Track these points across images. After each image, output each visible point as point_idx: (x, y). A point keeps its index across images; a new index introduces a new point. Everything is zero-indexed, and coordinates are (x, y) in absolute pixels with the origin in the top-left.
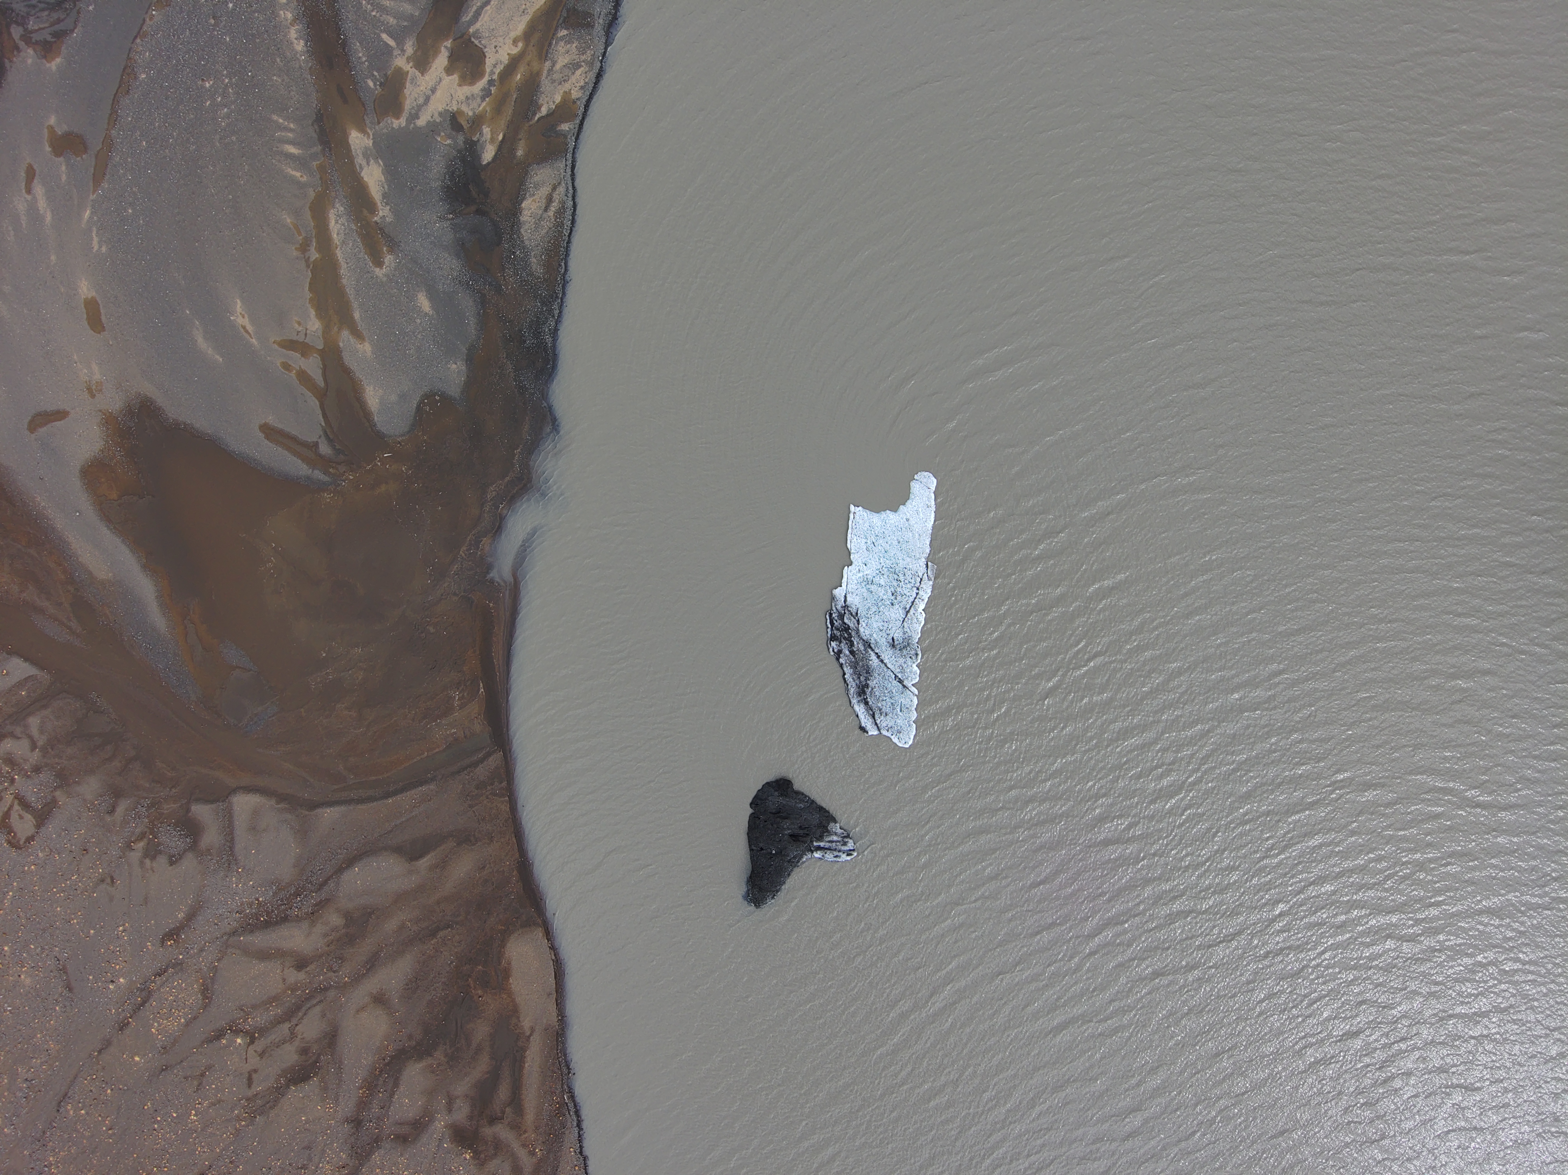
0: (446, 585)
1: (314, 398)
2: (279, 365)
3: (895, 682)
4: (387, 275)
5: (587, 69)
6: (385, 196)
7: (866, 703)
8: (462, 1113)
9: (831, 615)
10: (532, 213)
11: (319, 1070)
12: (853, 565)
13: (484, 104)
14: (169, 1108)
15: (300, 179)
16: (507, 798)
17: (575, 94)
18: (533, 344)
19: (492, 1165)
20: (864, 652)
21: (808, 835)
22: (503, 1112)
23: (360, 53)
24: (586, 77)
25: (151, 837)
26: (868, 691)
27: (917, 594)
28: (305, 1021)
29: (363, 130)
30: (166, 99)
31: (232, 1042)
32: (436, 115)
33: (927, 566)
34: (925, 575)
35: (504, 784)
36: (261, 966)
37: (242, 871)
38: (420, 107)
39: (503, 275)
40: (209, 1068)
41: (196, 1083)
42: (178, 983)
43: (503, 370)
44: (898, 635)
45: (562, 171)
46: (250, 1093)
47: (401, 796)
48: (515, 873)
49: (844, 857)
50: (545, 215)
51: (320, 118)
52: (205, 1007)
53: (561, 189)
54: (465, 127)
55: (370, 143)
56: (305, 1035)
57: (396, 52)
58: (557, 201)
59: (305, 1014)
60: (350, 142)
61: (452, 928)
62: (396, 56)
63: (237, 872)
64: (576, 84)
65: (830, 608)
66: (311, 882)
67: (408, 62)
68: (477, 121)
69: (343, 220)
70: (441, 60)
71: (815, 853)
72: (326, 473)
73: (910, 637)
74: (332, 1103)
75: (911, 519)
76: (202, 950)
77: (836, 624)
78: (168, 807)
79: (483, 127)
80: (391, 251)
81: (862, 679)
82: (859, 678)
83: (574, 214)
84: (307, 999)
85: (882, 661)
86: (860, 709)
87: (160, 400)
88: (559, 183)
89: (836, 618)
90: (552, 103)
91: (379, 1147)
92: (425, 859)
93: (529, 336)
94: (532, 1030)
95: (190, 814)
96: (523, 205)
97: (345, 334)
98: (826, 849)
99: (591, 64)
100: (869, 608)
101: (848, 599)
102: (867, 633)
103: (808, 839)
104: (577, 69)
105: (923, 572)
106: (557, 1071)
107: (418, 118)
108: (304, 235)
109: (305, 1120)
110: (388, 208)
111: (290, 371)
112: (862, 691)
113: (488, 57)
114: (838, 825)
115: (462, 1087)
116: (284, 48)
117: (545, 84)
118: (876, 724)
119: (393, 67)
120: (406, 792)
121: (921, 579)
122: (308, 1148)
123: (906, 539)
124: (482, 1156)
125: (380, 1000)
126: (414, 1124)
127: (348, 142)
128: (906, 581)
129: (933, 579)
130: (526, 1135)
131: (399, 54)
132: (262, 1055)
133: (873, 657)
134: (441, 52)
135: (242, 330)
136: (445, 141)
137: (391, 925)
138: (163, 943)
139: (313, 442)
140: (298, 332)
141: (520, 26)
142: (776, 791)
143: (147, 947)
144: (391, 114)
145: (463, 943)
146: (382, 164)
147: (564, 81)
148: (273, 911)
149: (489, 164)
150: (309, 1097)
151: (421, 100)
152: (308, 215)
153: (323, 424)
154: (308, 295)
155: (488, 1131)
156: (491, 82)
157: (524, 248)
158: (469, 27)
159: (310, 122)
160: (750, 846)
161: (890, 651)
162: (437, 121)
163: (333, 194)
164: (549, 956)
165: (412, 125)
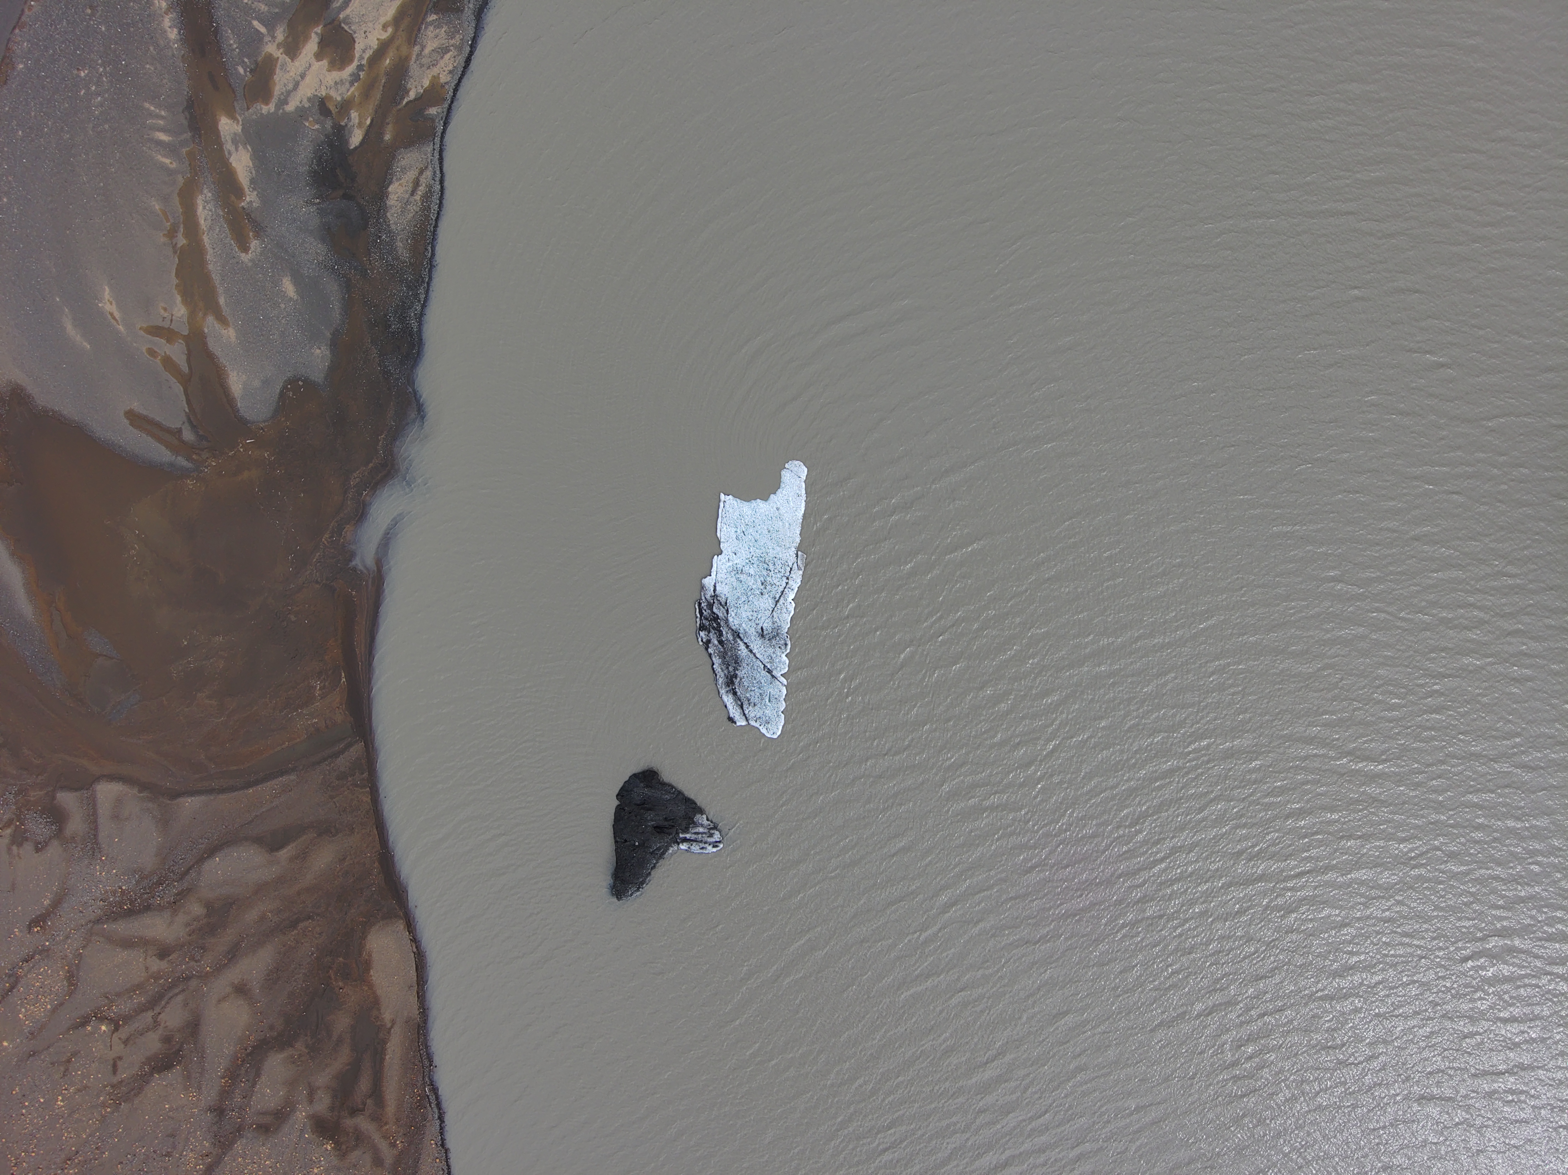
0: (308, 572)
1: (178, 384)
2: (144, 351)
3: (764, 672)
4: (251, 260)
5: (456, 53)
6: (252, 181)
7: (735, 693)
8: (323, 1104)
9: (700, 604)
10: (398, 197)
11: (182, 1058)
12: (723, 554)
13: (353, 89)
14: (37, 1093)
15: (170, 165)
16: (368, 789)
17: (444, 78)
18: (398, 328)
19: (354, 1156)
20: (733, 642)
21: (673, 826)
22: (364, 1104)
23: (231, 41)
24: (455, 61)
25: (18, 823)
26: (737, 681)
27: (787, 583)
28: (167, 1010)
29: (232, 117)
30: (43, 88)
31: (97, 1029)
32: (305, 100)
33: (797, 556)
34: (795, 564)
35: (366, 775)
36: (122, 955)
37: (106, 859)
38: (289, 93)
39: (369, 260)
40: (75, 1054)
41: (62, 1069)
42: (45, 969)
43: (367, 355)
44: (767, 625)
45: (429, 155)
46: (115, 1080)
47: (261, 786)
48: (376, 865)
49: (710, 849)
50: (412, 199)
51: (191, 105)
52: (71, 994)
53: (428, 173)
54: (333, 112)
55: (238, 129)
56: (167, 1024)
57: (267, 39)
58: (424, 185)
59: (168, 1003)
60: (220, 128)
61: (313, 920)
62: (266, 43)
63: (101, 859)
64: (445, 68)
65: (698, 598)
66: (173, 871)
68: (345, 106)
69: (210, 206)
70: (312, 46)
71: (681, 845)
72: (189, 458)
73: (779, 627)
74: (195, 1092)
75: (781, 508)
76: (67, 937)
77: (705, 613)
78: (35, 795)
79: (352, 111)
80: (257, 236)
81: (731, 669)
82: (728, 668)
83: (441, 198)
84: (170, 988)
85: (751, 651)
86: (728, 699)
87: (32, 388)
88: (426, 167)
89: (705, 608)
90: (420, 87)
91: (241, 1136)
92: (285, 850)
93: (394, 320)
94: (393, 1022)
95: (55, 802)
96: (390, 189)
97: (210, 319)
98: (692, 840)
99: (460, 49)
100: (739, 598)
101: (718, 588)
102: (736, 622)
103: (674, 831)
104: (446, 53)
105: (793, 561)
106: (417, 1063)
107: (287, 104)
108: (172, 221)
109: (168, 1108)
110: (255, 193)
111: (155, 357)
112: (731, 681)
113: (357, 42)
114: (704, 816)
115: (323, 1079)
116: (157, 35)
117: (413, 66)
118: (744, 714)
119: (263, 53)
120: (267, 782)
121: (791, 569)
122: (172, 1136)
123: (776, 528)
124: (344, 1147)
125: (241, 990)
126: (277, 1114)
127: (218, 129)
128: (777, 571)
129: (803, 569)
130: (388, 1127)
131: (270, 41)
132: (126, 1042)
133: (742, 647)
134: (311, 37)
135: (109, 316)
136: (313, 127)
137: (252, 915)
138: (30, 929)
139: (177, 428)
140: (164, 318)
141: (390, 12)
142: (642, 782)
143: (14, 933)
145: (324, 934)
146: (250, 149)
147: (433, 65)
148: (136, 900)
149: (356, 148)
150: (171, 1085)
151: (290, 86)
152: (176, 200)
153: (187, 410)
154: (175, 281)
155: (349, 1123)
156: (360, 67)
157: (390, 232)
158: (339, 13)
160: (615, 837)
161: (759, 641)
162: (306, 106)
163: (202, 180)
164: (409, 947)
165: (281, 111)
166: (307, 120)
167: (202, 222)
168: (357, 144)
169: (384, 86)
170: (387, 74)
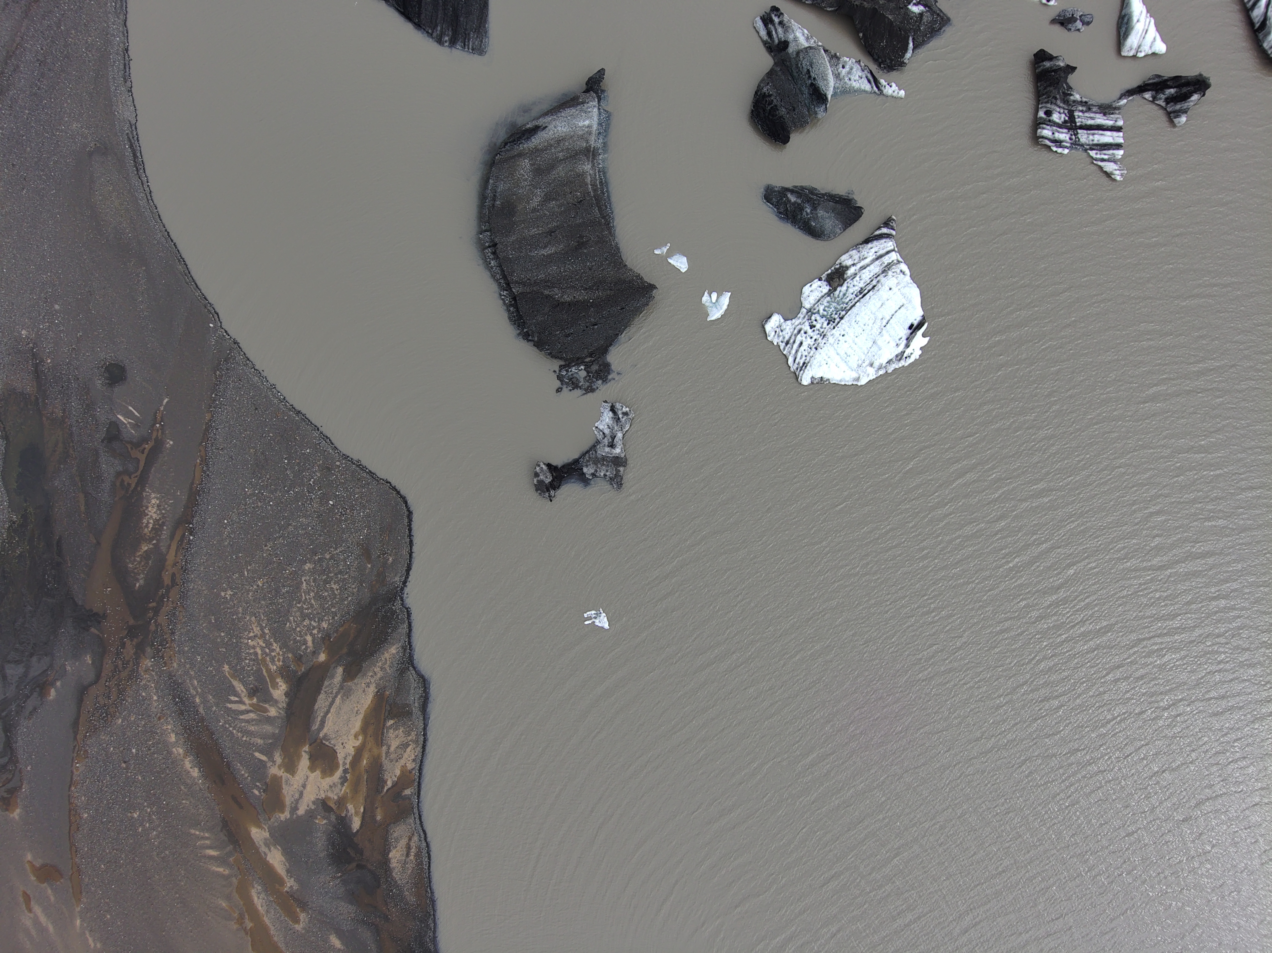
4: (304, 928)
5: (414, 745)
6: (288, 871)
10: (398, 860)
13: (344, 788)
15: (224, 873)
17: (410, 766)
23: (243, 773)
24: (415, 752)
29: (259, 827)
30: (109, 830)
32: (311, 804)
38: (297, 801)
39: (387, 908)
45: (413, 825)
50: (408, 860)
51: (225, 824)
53: (416, 838)
54: (334, 808)
55: (267, 835)
57: (269, 764)
58: (414, 847)
60: (253, 836)
62: (270, 767)
64: (408, 758)
67: (280, 769)
68: (341, 802)
69: (262, 895)
70: (304, 762)
79: (348, 805)
80: (303, 909)
83: (428, 851)
88: (413, 834)
90: (394, 777)
93: (416, 946)
96: (390, 856)
99: (416, 743)
104: (407, 747)
107: (298, 809)
108: (238, 912)
110: (293, 879)
113: (338, 752)
116: (184, 776)
117: (386, 763)
119: (269, 775)
127: (251, 838)
131: (272, 765)
134: (302, 756)
136: (321, 822)
141: (357, 724)
144: (277, 810)
146: (280, 848)
147: (399, 758)
149: (358, 831)
151: (297, 796)
152: (236, 896)
156: (345, 771)
157: (398, 886)
158: (319, 734)
159: (219, 829)
162: (313, 808)
163: (250, 878)
165: (295, 816)
166: (317, 818)
167: (260, 908)
168: (358, 828)
169: (367, 781)
170: (367, 771)
